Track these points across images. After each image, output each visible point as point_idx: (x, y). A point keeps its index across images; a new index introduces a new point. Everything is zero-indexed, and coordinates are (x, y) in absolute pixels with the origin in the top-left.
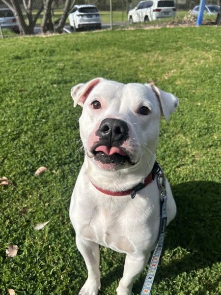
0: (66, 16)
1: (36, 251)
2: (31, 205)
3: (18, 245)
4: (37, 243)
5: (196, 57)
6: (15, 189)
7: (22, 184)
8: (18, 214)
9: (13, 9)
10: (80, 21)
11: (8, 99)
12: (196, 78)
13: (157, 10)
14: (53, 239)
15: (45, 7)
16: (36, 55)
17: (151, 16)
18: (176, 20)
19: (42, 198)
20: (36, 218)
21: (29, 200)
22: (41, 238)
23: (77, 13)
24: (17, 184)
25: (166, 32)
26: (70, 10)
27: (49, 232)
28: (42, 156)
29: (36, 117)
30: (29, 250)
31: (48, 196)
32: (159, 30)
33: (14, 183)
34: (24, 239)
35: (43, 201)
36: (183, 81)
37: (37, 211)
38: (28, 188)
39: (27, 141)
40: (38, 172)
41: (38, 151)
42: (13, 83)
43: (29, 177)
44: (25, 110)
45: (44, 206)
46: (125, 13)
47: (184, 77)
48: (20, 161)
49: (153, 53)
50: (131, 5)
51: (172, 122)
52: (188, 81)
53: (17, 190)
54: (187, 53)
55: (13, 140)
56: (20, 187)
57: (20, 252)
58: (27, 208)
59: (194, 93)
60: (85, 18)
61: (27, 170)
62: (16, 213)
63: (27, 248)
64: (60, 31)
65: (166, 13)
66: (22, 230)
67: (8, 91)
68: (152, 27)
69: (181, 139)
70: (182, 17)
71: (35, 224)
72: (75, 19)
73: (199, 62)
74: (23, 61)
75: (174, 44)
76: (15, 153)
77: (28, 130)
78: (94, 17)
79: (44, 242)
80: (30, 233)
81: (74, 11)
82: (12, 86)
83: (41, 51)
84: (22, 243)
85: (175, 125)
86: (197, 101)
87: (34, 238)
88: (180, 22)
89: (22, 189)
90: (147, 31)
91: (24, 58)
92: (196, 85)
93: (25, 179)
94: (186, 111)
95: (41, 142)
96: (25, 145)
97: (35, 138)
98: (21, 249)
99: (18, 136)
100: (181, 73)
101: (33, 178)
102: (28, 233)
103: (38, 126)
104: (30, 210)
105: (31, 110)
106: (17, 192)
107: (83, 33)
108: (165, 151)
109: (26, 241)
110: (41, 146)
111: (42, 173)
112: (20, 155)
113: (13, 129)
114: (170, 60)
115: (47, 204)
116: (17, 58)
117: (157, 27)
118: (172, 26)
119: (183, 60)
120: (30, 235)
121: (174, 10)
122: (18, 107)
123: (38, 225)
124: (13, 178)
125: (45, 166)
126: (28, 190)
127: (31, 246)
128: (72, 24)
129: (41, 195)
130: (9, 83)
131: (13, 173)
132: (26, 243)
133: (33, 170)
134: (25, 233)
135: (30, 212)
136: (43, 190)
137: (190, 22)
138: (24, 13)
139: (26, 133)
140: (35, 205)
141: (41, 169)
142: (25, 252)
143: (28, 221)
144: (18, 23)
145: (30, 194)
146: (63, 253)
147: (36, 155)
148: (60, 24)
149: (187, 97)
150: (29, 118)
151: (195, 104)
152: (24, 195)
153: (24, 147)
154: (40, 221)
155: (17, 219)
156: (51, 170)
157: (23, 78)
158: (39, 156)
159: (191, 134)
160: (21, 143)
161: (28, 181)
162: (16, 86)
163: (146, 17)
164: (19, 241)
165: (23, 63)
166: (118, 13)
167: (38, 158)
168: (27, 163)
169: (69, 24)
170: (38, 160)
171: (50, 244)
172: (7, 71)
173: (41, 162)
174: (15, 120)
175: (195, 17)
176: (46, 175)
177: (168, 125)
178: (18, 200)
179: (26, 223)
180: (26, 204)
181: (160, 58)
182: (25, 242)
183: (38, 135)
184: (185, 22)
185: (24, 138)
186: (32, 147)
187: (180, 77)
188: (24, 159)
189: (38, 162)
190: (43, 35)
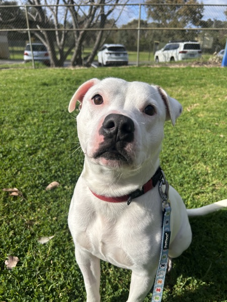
0: (95, 53)
1: (37, 265)
2: (38, 218)
3: (19, 257)
4: (39, 257)
5: (220, 94)
6: (24, 201)
7: (32, 196)
8: (23, 226)
9: (47, 45)
10: (108, 58)
11: (30, 118)
12: (220, 112)
13: (183, 52)
14: (56, 254)
15: (77, 44)
16: (62, 83)
17: (177, 57)
18: (201, 61)
19: (51, 213)
20: (42, 231)
21: (37, 212)
22: (44, 252)
23: (106, 51)
24: (27, 196)
25: (191, 71)
26: (99, 48)
27: (53, 247)
28: (56, 172)
29: (55, 136)
30: (29, 264)
31: (56, 211)
32: (183, 69)
33: (24, 195)
34: (26, 251)
35: (51, 215)
36: (206, 113)
37: (43, 225)
38: (38, 201)
39: (43, 157)
40: (50, 186)
41: (52, 167)
42: (37, 105)
43: (40, 191)
44: (45, 129)
45: (52, 220)
46: (152, 54)
47: (208, 110)
48: (33, 175)
49: (177, 88)
50: (158, 47)
51: (192, 151)
52: (211, 114)
53: (27, 202)
54: (211, 89)
55: (30, 154)
56: (30, 200)
57: (19, 264)
58: (34, 221)
59: (217, 126)
60: (113, 56)
61: (39, 183)
62: (22, 225)
63: (27, 260)
64: (88, 65)
65: (192, 55)
66: (25, 242)
67: (31, 111)
68: (177, 66)
69: (201, 167)
70: (208, 58)
71: (40, 238)
72: (104, 56)
73: (223, 98)
74: (49, 87)
75: (198, 81)
76: (30, 167)
77: (45, 147)
78: (122, 56)
79: (46, 256)
80: (33, 246)
81: (104, 49)
82: (36, 107)
83: (68, 80)
84: (23, 256)
85: (196, 153)
86: (220, 133)
87: (37, 252)
88: (205, 63)
89: (31, 202)
90: (172, 69)
91: (51, 85)
92: (219, 119)
93: (36, 192)
94: (208, 142)
95: (57, 159)
96: (40, 160)
97: (51, 155)
98: (21, 262)
99: (35, 152)
100: (204, 106)
101: (44, 191)
102: (31, 246)
103: (56, 144)
104: (36, 223)
105: (52, 129)
106: (26, 204)
107: (110, 68)
108: (184, 178)
109: (28, 253)
110: (57, 162)
111: (54, 188)
112: (34, 169)
113: (31, 144)
114: (193, 94)
115: (54, 219)
116: (45, 84)
117: (182, 66)
118: (197, 66)
119: (207, 96)
120: (33, 248)
121: (200, 53)
122: (39, 126)
123: (42, 238)
124: (24, 190)
125: (58, 181)
126: (37, 204)
127: (32, 259)
128: (100, 61)
129: (50, 209)
130: (33, 105)
131: (25, 185)
132: (28, 255)
133: (46, 184)
134: (28, 246)
135: (36, 225)
136: (53, 205)
137: (215, 63)
138: (57, 50)
139: (43, 149)
140: (42, 218)
141: (54, 183)
142: (25, 265)
143: (33, 235)
144: (50, 57)
145: (39, 207)
146: (65, 270)
147: (51, 171)
148: (88, 60)
149: (210, 129)
150: (48, 136)
151: (218, 135)
152: (33, 208)
153: (39, 162)
154: (45, 235)
155: (22, 230)
156: (63, 186)
157: (48, 101)
158: (53, 172)
159: (212, 163)
160: (36, 158)
161: (39, 195)
162: (39, 108)
163: (172, 58)
164: (20, 253)
165: (49, 89)
166: (146, 54)
167: (52, 173)
168: (40, 177)
169: (97, 61)
170: (52, 175)
171: (52, 259)
172: (33, 95)
173: (55, 178)
174: (35, 138)
175: (220, 59)
176: (57, 190)
177: (188, 152)
178: (26, 212)
179: (30, 236)
180: (33, 216)
181: (184, 92)
182: (26, 254)
183: (55, 153)
184: (210, 63)
185: (40, 154)
186: (47, 163)
187: (203, 110)
188: (38, 174)
189: (51, 177)
190: (72, 68)
